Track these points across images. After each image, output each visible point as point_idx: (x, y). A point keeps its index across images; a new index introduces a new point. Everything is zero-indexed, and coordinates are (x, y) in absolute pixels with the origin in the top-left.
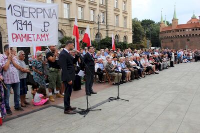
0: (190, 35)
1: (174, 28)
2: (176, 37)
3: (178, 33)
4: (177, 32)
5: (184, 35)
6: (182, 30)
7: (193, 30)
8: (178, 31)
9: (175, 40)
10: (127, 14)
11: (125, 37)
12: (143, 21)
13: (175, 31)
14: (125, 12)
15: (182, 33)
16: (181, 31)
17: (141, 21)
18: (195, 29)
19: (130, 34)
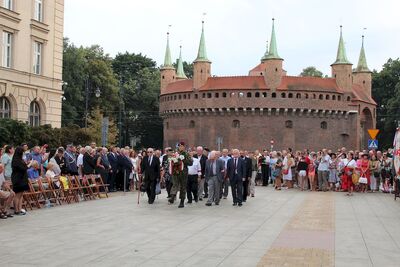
0: (240, 109)
1: (198, 84)
2: (219, 113)
3: (209, 103)
4: (206, 99)
5: (224, 109)
6: (221, 94)
7: (249, 95)
8: (210, 96)
9: (200, 121)
10: (46, 31)
11: (36, 105)
12: (120, 58)
13: (200, 95)
14: (39, 26)
15: (220, 103)
16: (217, 95)
17: (113, 56)
18: (253, 94)
19: (52, 97)
